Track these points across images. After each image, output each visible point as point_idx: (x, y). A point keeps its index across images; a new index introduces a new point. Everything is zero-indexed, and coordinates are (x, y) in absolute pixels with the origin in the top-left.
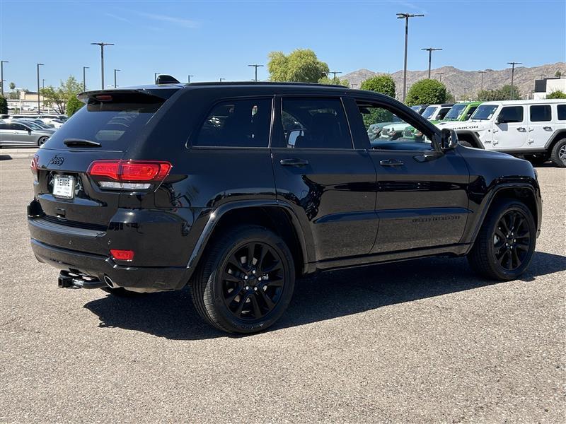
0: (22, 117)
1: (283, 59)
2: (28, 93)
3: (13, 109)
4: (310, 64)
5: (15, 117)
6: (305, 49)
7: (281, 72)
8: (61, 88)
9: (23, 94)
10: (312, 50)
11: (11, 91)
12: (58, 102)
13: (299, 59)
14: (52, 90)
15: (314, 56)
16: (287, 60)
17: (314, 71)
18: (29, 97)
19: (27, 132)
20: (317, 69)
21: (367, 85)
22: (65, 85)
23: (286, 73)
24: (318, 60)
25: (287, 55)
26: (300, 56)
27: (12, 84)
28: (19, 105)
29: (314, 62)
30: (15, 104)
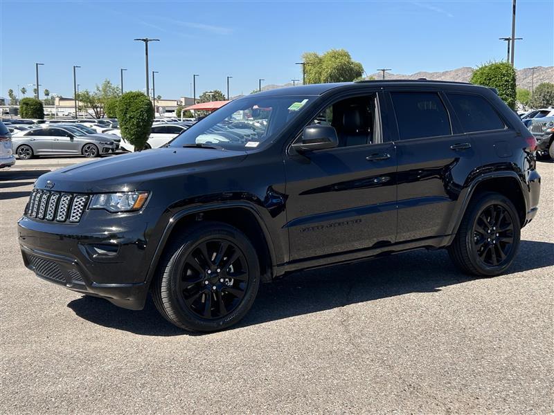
0: (59, 122)
1: (317, 60)
2: (62, 99)
3: (48, 115)
4: (345, 64)
5: (51, 122)
6: (339, 49)
7: (316, 73)
8: (97, 92)
9: (57, 99)
10: (346, 50)
11: (46, 97)
12: (94, 107)
13: (333, 59)
14: (88, 94)
15: (348, 56)
16: (321, 61)
17: (348, 71)
18: (63, 103)
19: (69, 138)
20: (351, 69)
21: (482, 74)
22: (101, 89)
23: (320, 73)
24: (353, 60)
25: (321, 55)
26: (335, 56)
27: (47, 91)
28: (54, 111)
29: (348, 62)
30: (49, 109)
